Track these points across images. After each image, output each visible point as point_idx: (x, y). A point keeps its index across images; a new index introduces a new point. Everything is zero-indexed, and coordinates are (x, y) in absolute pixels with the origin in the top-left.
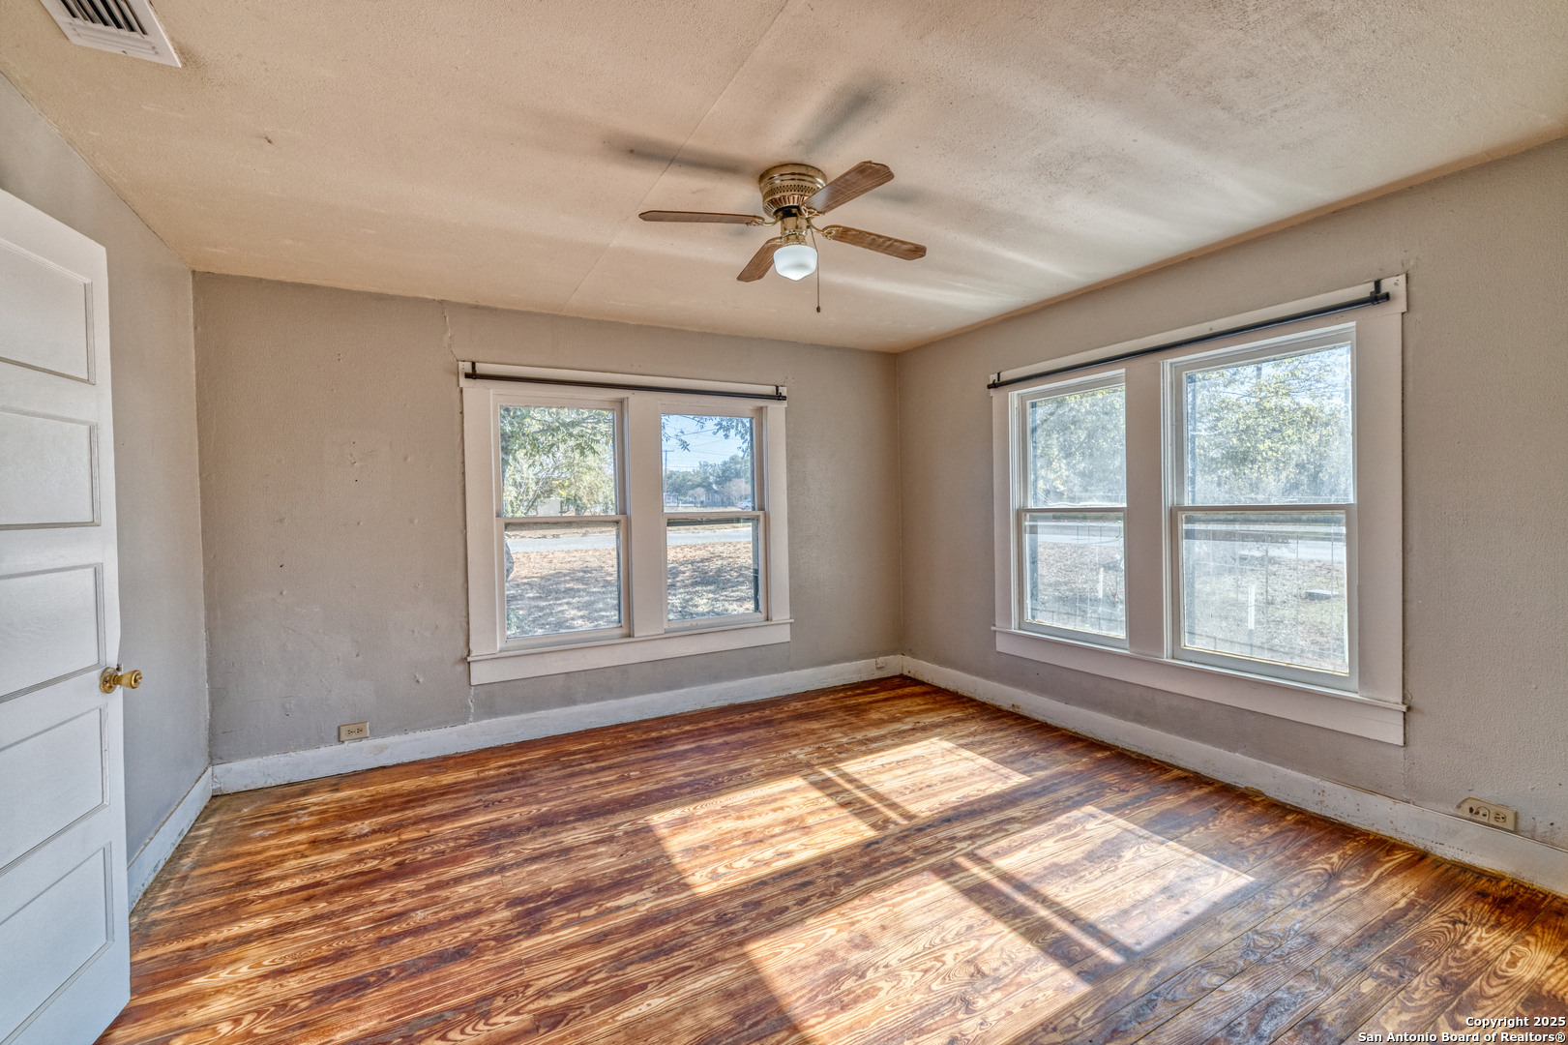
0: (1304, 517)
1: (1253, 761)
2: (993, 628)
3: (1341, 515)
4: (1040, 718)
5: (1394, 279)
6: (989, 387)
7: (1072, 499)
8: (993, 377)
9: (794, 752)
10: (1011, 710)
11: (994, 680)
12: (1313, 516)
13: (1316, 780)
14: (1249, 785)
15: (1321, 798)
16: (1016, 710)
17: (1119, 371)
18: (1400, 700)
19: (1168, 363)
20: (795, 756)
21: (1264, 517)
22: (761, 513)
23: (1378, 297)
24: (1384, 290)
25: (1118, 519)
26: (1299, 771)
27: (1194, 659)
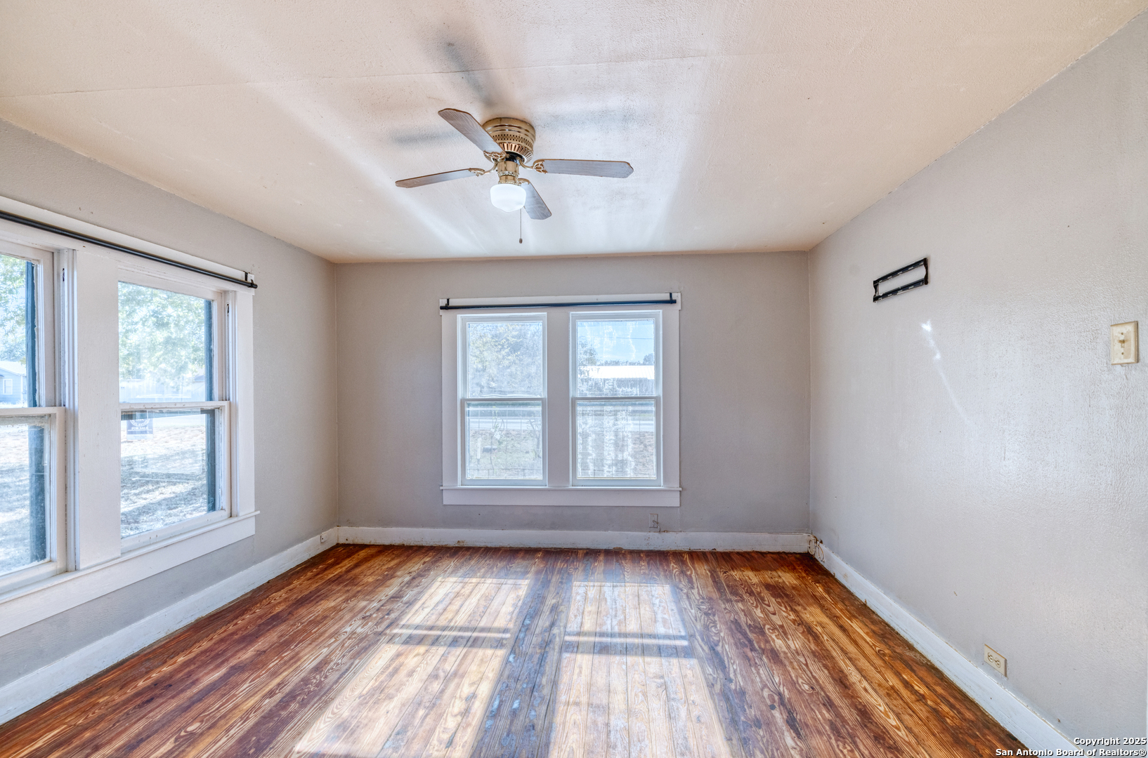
0: (637, 403)
1: (617, 533)
2: (441, 488)
3: (653, 402)
4: (482, 545)
5: (677, 294)
6: (442, 308)
7: (501, 392)
8: (443, 303)
9: (348, 629)
10: (457, 545)
11: (441, 527)
12: (641, 402)
13: (645, 534)
14: (615, 547)
15: (648, 542)
16: (461, 544)
17: (543, 313)
18: (678, 486)
19: (573, 312)
20: (353, 633)
21: (619, 403)
22: (225, 403)
23: (672, 302)
24: (674, 298)
25: (538, 405)
26: (638, 531)
27: (584, 484)
